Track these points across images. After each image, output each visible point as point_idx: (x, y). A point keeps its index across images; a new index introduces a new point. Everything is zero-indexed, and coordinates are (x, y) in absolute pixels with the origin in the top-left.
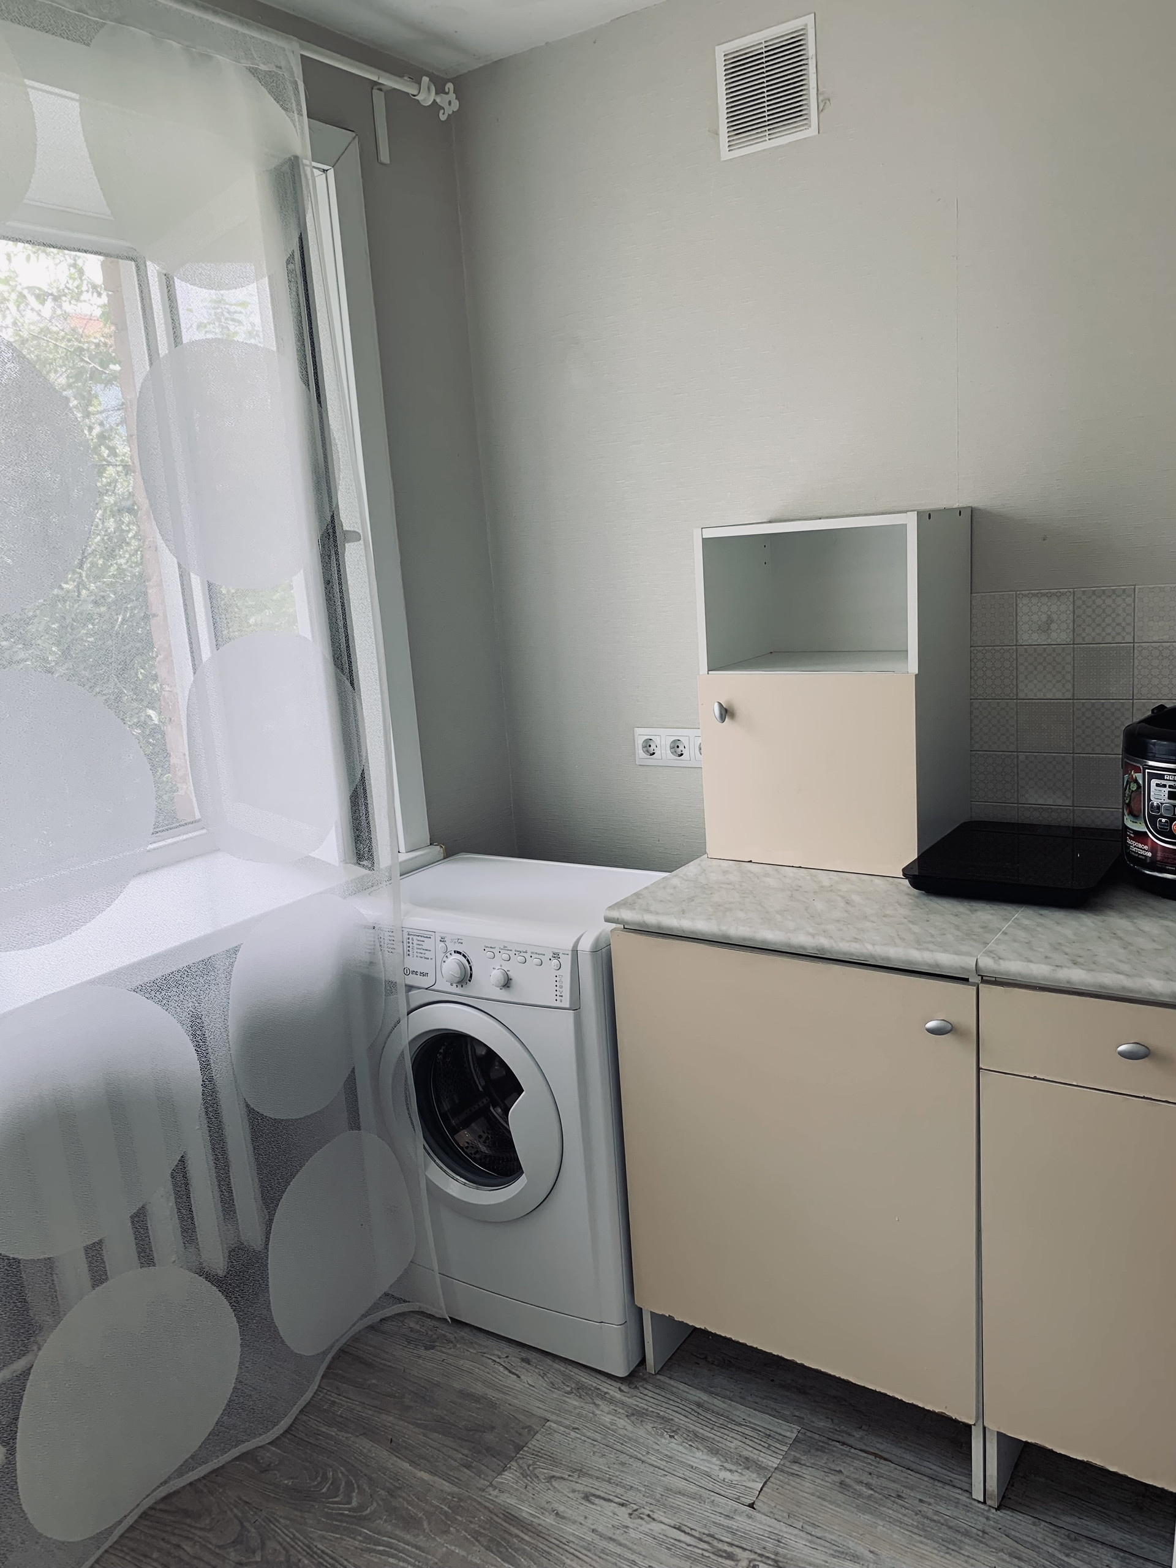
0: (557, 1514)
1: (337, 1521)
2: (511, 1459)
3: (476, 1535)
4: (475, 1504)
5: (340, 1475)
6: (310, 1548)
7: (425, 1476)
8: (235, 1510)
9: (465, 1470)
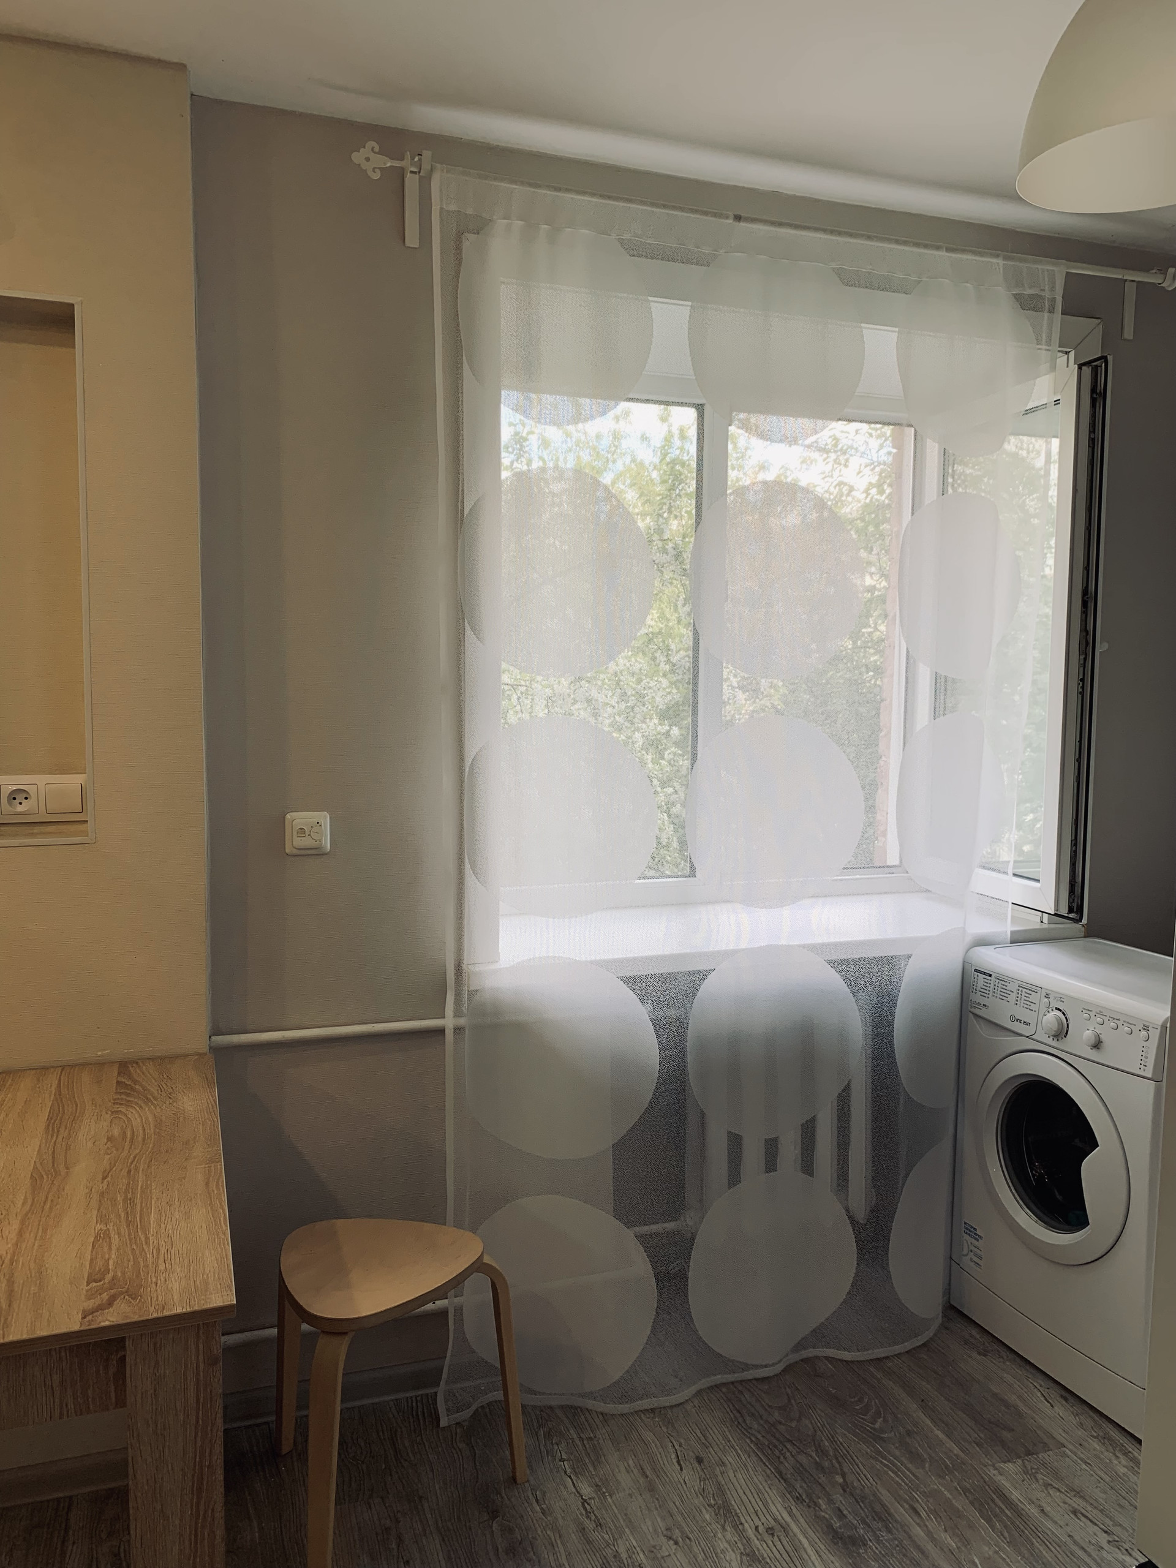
0: (1043, 1510)
1: (859, 1430)
2: (1020, 1457)
3: (966, 1491)
4: (974, 1471)
5: (873, 1403)
6: (833, 1437)
7: (941, 1435)
8: (788, 1389)
9: (976, 1446)
